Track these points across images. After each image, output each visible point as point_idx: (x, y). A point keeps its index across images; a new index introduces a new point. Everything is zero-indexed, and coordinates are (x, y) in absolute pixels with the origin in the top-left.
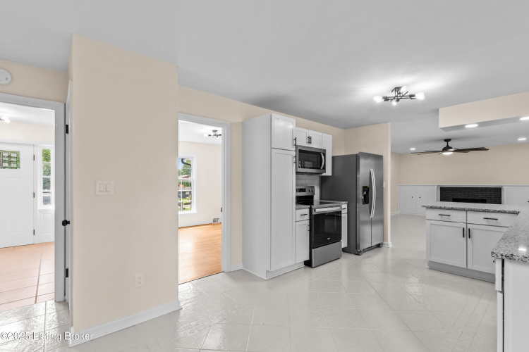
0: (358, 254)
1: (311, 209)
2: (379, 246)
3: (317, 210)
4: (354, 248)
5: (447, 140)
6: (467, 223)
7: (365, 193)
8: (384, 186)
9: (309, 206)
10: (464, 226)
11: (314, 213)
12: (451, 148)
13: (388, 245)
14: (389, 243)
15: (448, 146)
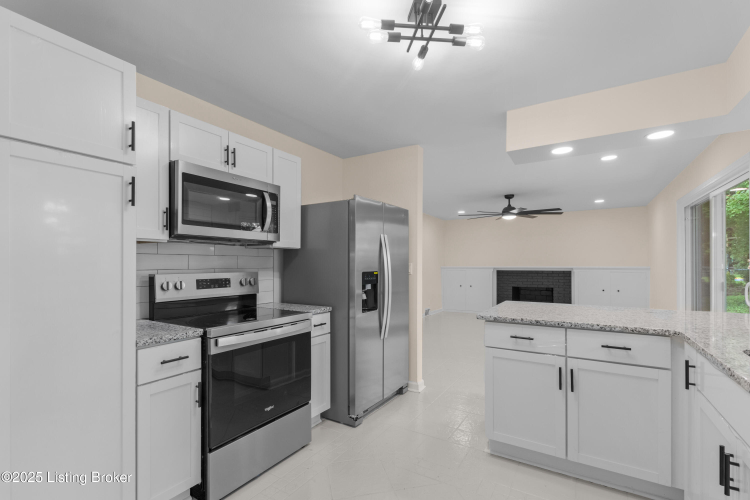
0: (353, 422)
1: (204, 339)
2: (400, 391)
3: (222, 342)
4: (343, 411)
5: (509, 197)
6: (566, 357)
7: (369, 287)
8: (411, 271)
9: (200, 331)
10: (561, 362)
11: (213, 351)
12: (514, 209)
13: (417, 387)
14: (420, 384)
15: (509, 205)
